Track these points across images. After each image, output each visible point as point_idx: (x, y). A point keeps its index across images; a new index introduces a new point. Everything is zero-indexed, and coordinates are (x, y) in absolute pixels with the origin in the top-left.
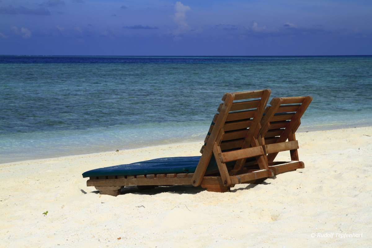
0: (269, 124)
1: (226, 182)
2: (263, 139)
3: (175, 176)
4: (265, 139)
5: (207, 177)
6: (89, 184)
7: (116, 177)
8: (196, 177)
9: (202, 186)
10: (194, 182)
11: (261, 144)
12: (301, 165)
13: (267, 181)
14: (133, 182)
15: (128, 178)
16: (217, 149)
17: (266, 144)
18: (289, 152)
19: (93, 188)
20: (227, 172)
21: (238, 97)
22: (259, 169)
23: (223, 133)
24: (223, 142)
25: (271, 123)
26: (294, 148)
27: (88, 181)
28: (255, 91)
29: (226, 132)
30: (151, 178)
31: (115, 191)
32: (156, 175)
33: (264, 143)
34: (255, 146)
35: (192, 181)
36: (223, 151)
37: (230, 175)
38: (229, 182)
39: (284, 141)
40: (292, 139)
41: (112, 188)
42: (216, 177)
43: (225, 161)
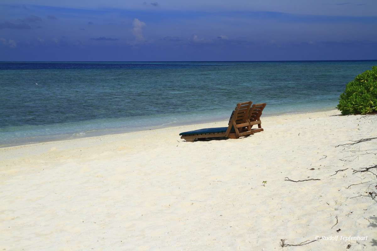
0: (251, 114)
1: (238, 135)
2: (249, 120)
3: (218, 134)
4: (250, 120)
5: (230, 134)
6: (182, 138)
7: (193, 135)
8: (227, 134)
9: (229, 137)
10: (226, 136)
11: (248, 122)
12: (262, 130)
13: (251, 135)
14: (201, 136)
15: (199, 135)
16: (235, 123)
17: (250, 121)
18: (257, 125)
19: (184, 140)
20: (238, 132)
21: (242, 104)
22: (248, 131)
23: (237, 118)
24: (237, 121)
25: (252, 114)
26: (259, 123)
27: (181, 137)
28: (247, 102)
29: (238, 117)
30: (208, 135)
31: (193, 140)
32: (210, 134)
33: (249, 121)
34: (246, 122)
35: (225, 135)
36: (237, 124)
37: (240, 133)
38: (239, 135)
39: (255, 121)
40: (259, 120)
41: (192, 139)
42: (234, 134)
43: (237, 127)
